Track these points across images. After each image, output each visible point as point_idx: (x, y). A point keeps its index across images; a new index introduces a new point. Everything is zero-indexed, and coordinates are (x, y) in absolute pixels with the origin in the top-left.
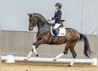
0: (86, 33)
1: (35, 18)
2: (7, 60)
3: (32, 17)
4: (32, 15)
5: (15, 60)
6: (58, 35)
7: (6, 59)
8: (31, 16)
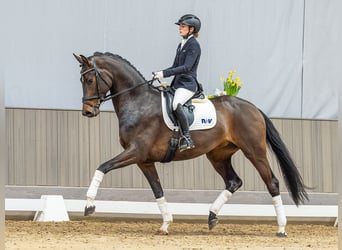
0: (318, 113)
1: (101, 68)
2: (40, 213)
3: (90, 66)
4: (90, 58)
5: (68, 212)
6: (192, 128)
7: (37, 210)
8: (84, 62)
